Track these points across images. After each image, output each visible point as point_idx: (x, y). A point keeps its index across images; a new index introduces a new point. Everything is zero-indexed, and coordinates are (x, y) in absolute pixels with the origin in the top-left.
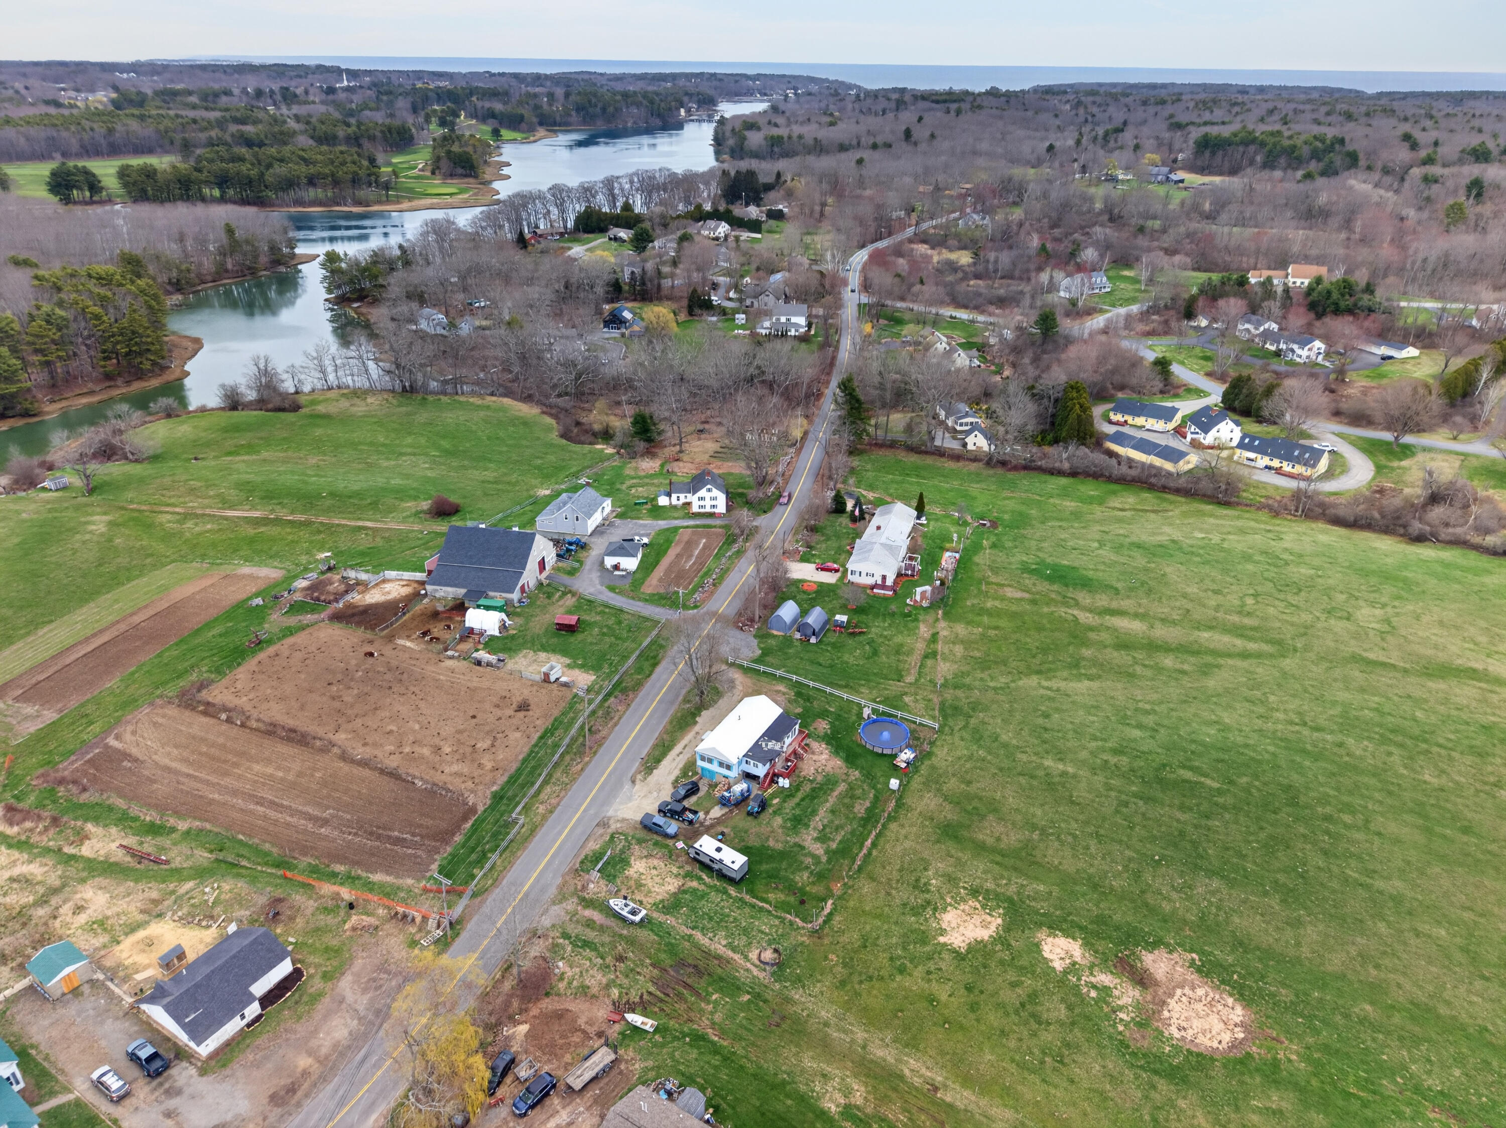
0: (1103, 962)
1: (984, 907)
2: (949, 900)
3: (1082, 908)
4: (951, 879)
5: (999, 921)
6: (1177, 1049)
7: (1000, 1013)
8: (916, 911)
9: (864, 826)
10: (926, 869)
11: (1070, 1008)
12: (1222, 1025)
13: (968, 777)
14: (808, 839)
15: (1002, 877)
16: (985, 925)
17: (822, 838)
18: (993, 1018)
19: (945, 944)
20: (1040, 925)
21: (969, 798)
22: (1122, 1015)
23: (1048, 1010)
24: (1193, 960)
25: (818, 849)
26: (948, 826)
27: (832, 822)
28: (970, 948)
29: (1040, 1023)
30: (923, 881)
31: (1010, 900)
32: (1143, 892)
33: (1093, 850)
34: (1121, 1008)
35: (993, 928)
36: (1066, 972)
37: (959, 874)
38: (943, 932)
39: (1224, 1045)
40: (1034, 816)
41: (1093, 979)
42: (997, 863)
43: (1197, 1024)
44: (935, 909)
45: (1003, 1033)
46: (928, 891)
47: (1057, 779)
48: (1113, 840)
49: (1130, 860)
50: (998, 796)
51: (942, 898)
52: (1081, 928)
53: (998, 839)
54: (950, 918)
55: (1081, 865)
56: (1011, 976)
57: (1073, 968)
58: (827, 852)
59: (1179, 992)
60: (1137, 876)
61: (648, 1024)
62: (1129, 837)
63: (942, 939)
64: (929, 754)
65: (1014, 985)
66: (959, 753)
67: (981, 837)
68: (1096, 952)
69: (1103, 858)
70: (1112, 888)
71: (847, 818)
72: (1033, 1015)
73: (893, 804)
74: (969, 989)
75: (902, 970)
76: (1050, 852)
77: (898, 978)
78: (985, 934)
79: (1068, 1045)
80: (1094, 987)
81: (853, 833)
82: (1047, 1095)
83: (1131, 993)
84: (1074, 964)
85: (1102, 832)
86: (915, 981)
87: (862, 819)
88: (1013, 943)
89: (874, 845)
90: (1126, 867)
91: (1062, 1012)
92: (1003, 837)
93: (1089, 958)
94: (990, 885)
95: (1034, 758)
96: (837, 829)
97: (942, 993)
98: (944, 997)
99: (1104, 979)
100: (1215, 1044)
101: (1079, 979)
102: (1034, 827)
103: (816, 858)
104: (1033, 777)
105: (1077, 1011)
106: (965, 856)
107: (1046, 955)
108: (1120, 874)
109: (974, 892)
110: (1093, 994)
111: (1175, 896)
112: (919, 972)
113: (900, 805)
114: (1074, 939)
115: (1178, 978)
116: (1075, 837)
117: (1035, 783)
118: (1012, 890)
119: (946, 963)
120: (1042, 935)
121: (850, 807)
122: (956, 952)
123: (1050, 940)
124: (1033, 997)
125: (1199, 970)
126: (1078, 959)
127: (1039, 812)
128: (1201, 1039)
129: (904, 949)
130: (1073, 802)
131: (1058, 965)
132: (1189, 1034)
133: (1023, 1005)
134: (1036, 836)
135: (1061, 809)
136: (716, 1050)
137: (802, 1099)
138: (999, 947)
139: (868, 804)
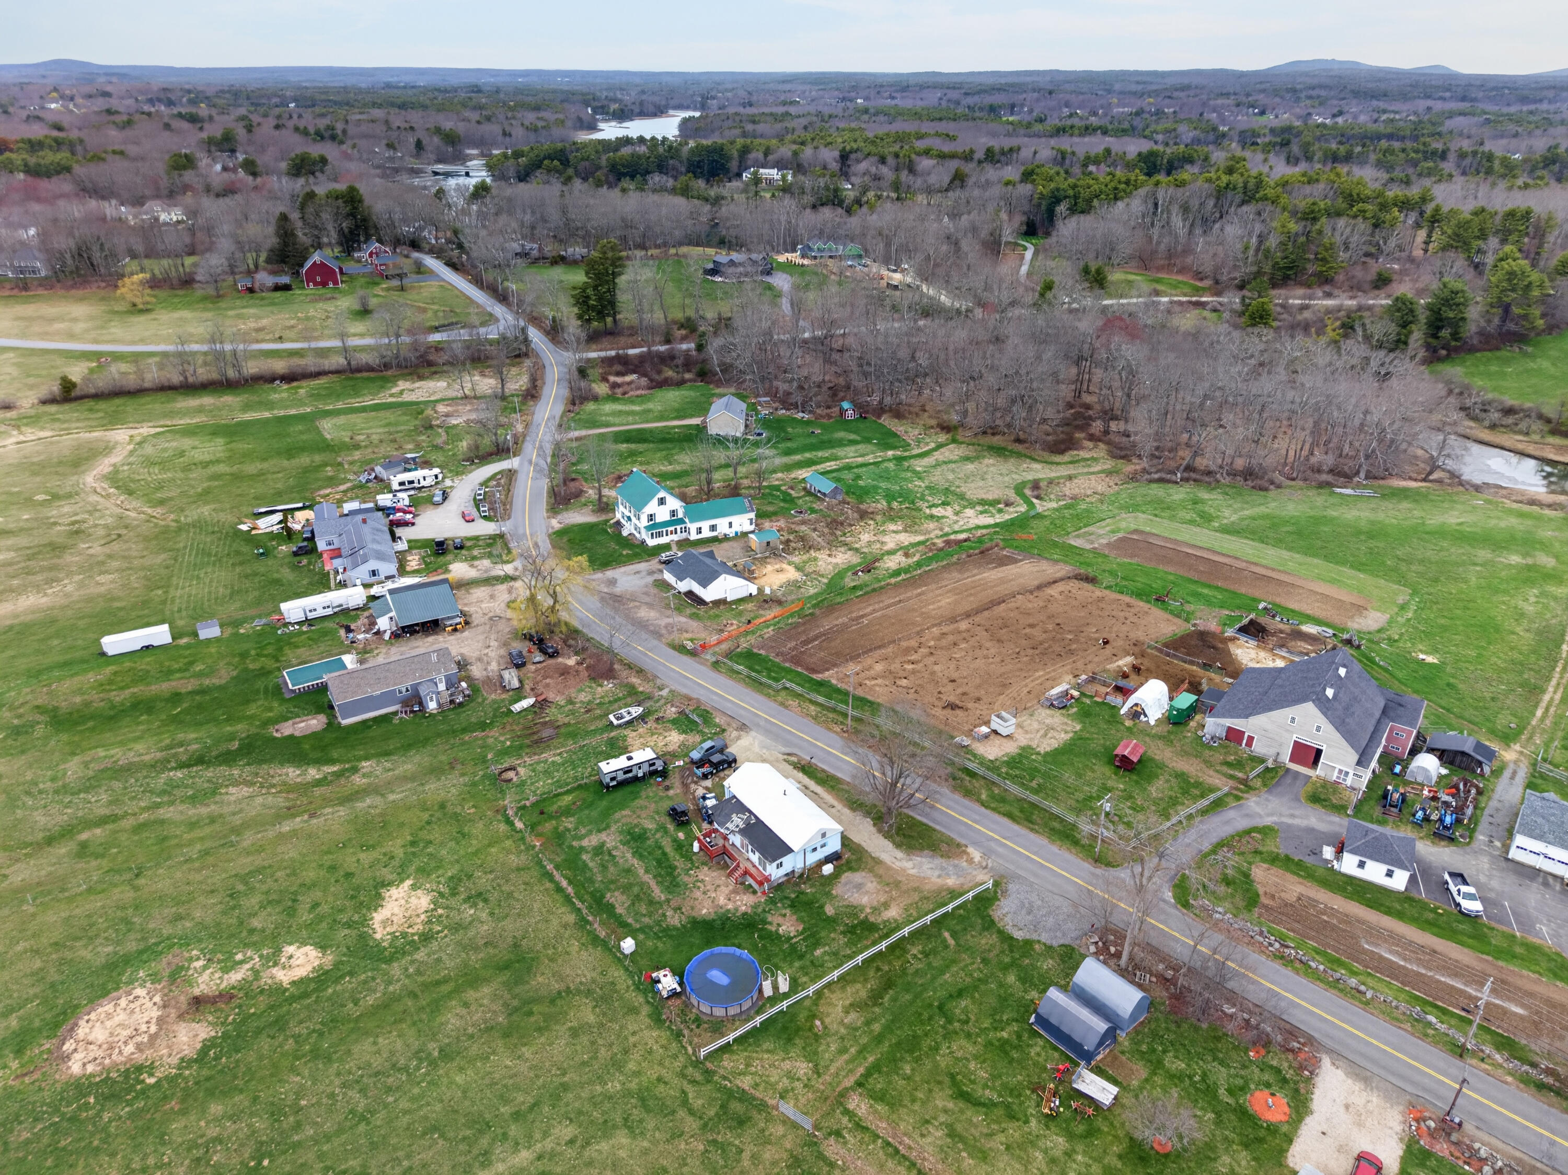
0: (247, 989)
1: (404, 935)
2: (440, 911)
3: (310, 1018)
4: (457, 927)
5: (378, 936)
6: (130, 982)
7: (308, 881)
8: (454, 884)
9: (592, 894)
10: (492, 914)
11: (252, 931)
12: (91, 1038)
13: (585, 1039)
14: (610, 839)
15: (419, 972)
16: (386, 922)
17: (599, 850)
18: (310, 875)
19: (402, 881)
20: (337, 965)
21: (550, 1019)
22: (201, 963)
23: (270, 915)
24: (151, 1075)
25: (590, 841)
26: (529, 970)
27: (616, 864)
28: (379, 897)
29: (270, 902)
30: (481, 905)
31: (389, 960)
32: (255, 1099)
33: (354, 1094)
34: (205, 968)
35: (376, 926)
36: (278, 951)
37: (458, 937)
38: (414, 887)
39: (82, 1023)
40: (461, 1069)
41: (248, 966)
42: (438, 983)
43: (121, 1017)
44: (441, 895)
45: (294, 874)
46: (466, 901)
47: (484, 1142)
48: (340, 1131)
49: (298, 1126)
50: (526, 1052)
51: (447, 908)
52: (293, 999)
53: (466, 1005)
54: (423, 901)
55: (351, 1065)
56: (324, 909)
57: (273, 959)
58: (582, 849)
59: (153, 1028)
60: (275, 1112)
61: (517, 707)
62: (321, 1157)
63: (408, 883)
64: (657, 1019)
65: (315, 905)
66: (636, 1056)
67: (486, 990)
68: (262, 991)
69: (332, 1096)
70: (293, 1070)
71: (612, 882)
72: (279, 902)
73: (603, 934)
74: (349, 875)
75: (413, 843)
76: (399, 1044)
77: (409, 838)
78: (378, 917)
79: (233, 908)
80: (242, 962)
81: (591, 881)
82: (225, 871)
83: (202, 987)
84: (276, 964)
85: (362, 1127)
86: (397, 847)
87: (603, 896)
88: (347, 932)
89: (559, 889)
90: (298, 1110)
91: (256, 923)
92: (464, 1011)
93: (265, 980)
94: (420, 955)
95: (549, 1144)
96: (604, 867)
97: (366, 857)
98: (362, 856)
99: (235, 977)
100: (93, 1016)
101: (261, 957)
102: (446, 1055)
103: (581, 838)
104: (517, 1116)
105: (244, 934)
106: (475, 959)
107: (308, 948)
108: (299, 1095)
109: (426, 937)
110: (239, 957)
111: (213, 1132)
112: (399, 853)
113: (596, 940)
114: (293, 983)
115: (161, 1042)
116: (389, 1090)
117: (505, 1110)
118: (396, 969)
119: (386, 874)
120: (329, 960)
121: (626, 889)
122: (389, 884)
123: (316, 963)
124: (291, 912)
125: (139, 1069)
126: (275, 971)
127: (459, 1079)
128: (109, 1008)
129: (430, 855)
130: (435, 1129)
131: (290, 949)
132: (123, 1002)
133: (295, 901)
134: (433, 1048)
135: (438, 1107)
136: (464, 730)
137: (387, 754)
138: (356, 917)
139: (619, 910)
